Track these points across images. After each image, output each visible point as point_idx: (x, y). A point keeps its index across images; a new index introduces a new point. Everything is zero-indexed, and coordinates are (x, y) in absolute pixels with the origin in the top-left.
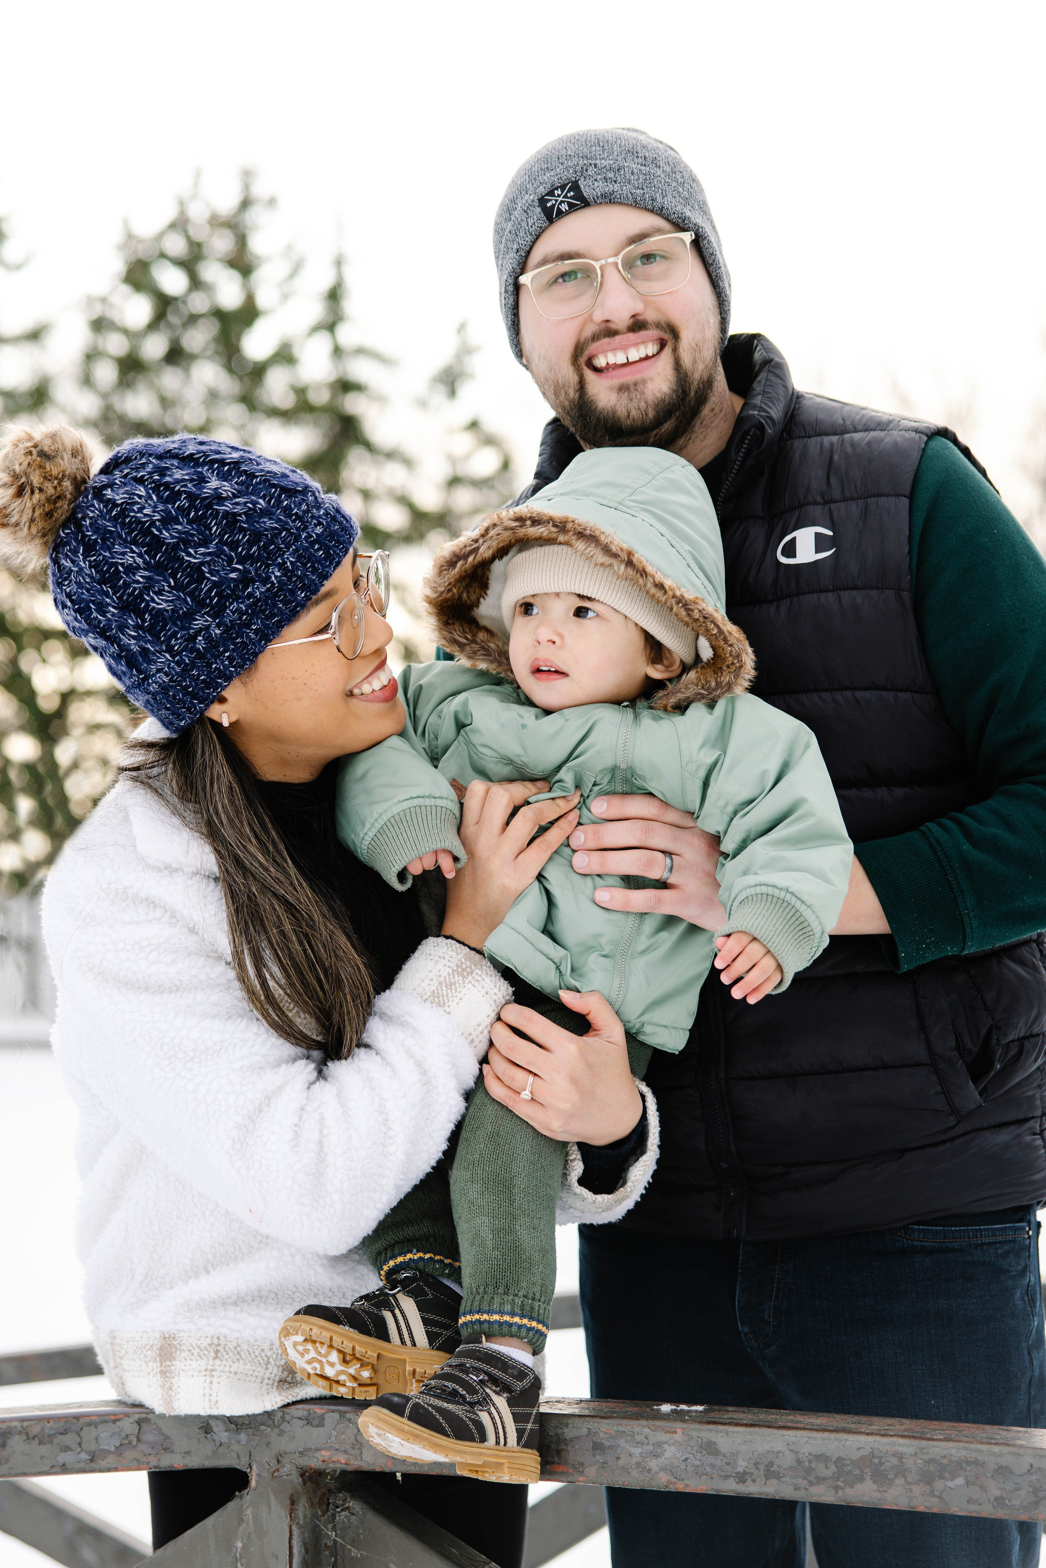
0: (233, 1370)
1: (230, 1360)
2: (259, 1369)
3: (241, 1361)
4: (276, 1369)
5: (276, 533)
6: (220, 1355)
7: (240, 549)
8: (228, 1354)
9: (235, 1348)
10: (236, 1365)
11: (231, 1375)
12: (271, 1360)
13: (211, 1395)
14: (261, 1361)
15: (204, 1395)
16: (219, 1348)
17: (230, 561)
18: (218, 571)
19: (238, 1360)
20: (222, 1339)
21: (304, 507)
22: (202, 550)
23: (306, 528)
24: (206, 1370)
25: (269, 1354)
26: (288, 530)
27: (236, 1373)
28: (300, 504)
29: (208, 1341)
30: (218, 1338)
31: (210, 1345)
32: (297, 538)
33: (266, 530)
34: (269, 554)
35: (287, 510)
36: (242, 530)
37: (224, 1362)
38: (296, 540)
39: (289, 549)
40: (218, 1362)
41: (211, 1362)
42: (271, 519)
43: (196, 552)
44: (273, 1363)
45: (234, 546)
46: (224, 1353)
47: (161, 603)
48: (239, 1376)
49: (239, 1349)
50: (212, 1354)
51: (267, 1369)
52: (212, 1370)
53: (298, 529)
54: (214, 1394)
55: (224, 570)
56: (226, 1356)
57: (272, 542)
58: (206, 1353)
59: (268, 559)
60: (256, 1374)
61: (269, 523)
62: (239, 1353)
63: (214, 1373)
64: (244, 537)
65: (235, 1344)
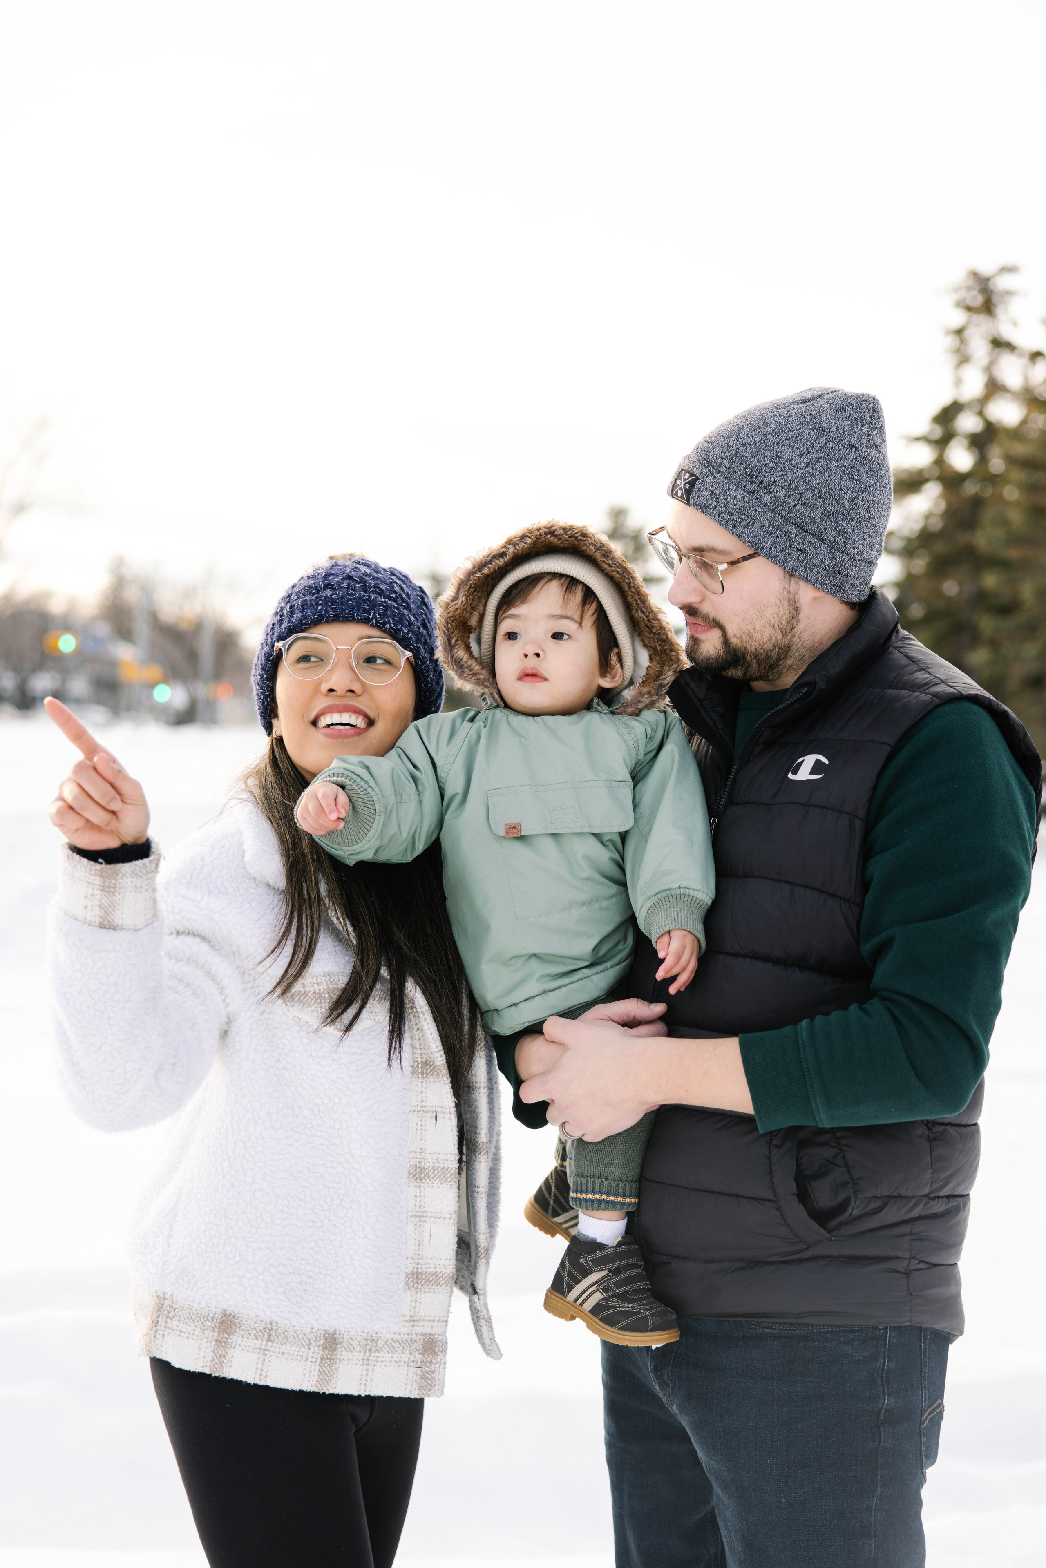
0: (281, 1351)
1: (279, 1343)
2: (303, 1349)
3: (288, 1344)
4: (316, 1348)
6: (272, 1338)
8: (278, 1338)
9: (284, 1333)
10: (284, 1346)
11: (280, 1355)
12: (312, 1342)
13: (262, 1370)
14: (304, 1343)
15: (257, 1369)
16: (272, 1332)
19: (285, 1343)
20: (274, 1324)
24: (260, 1349)
25: (310, 1337)
27: (283, 1353)
29: (263, 1325)
30: (271, 1323)
31: (265, 1329)
37: (275, 1345)
40: (270, 1344)
41: (264, 1343)
44: (314, 1343)
46: (275, 1337)
48: (286, 1356)
49: (286, 1333)
50: (266, 1337)
51: (309, 1349)
52: (265, 1350)
54: (265, 1370)
56: (277, 1340)
58: (261, 1334)
60: (301, 1353)
62: (286, 1338)
63: (267, 1353)
65: (283, 1330)
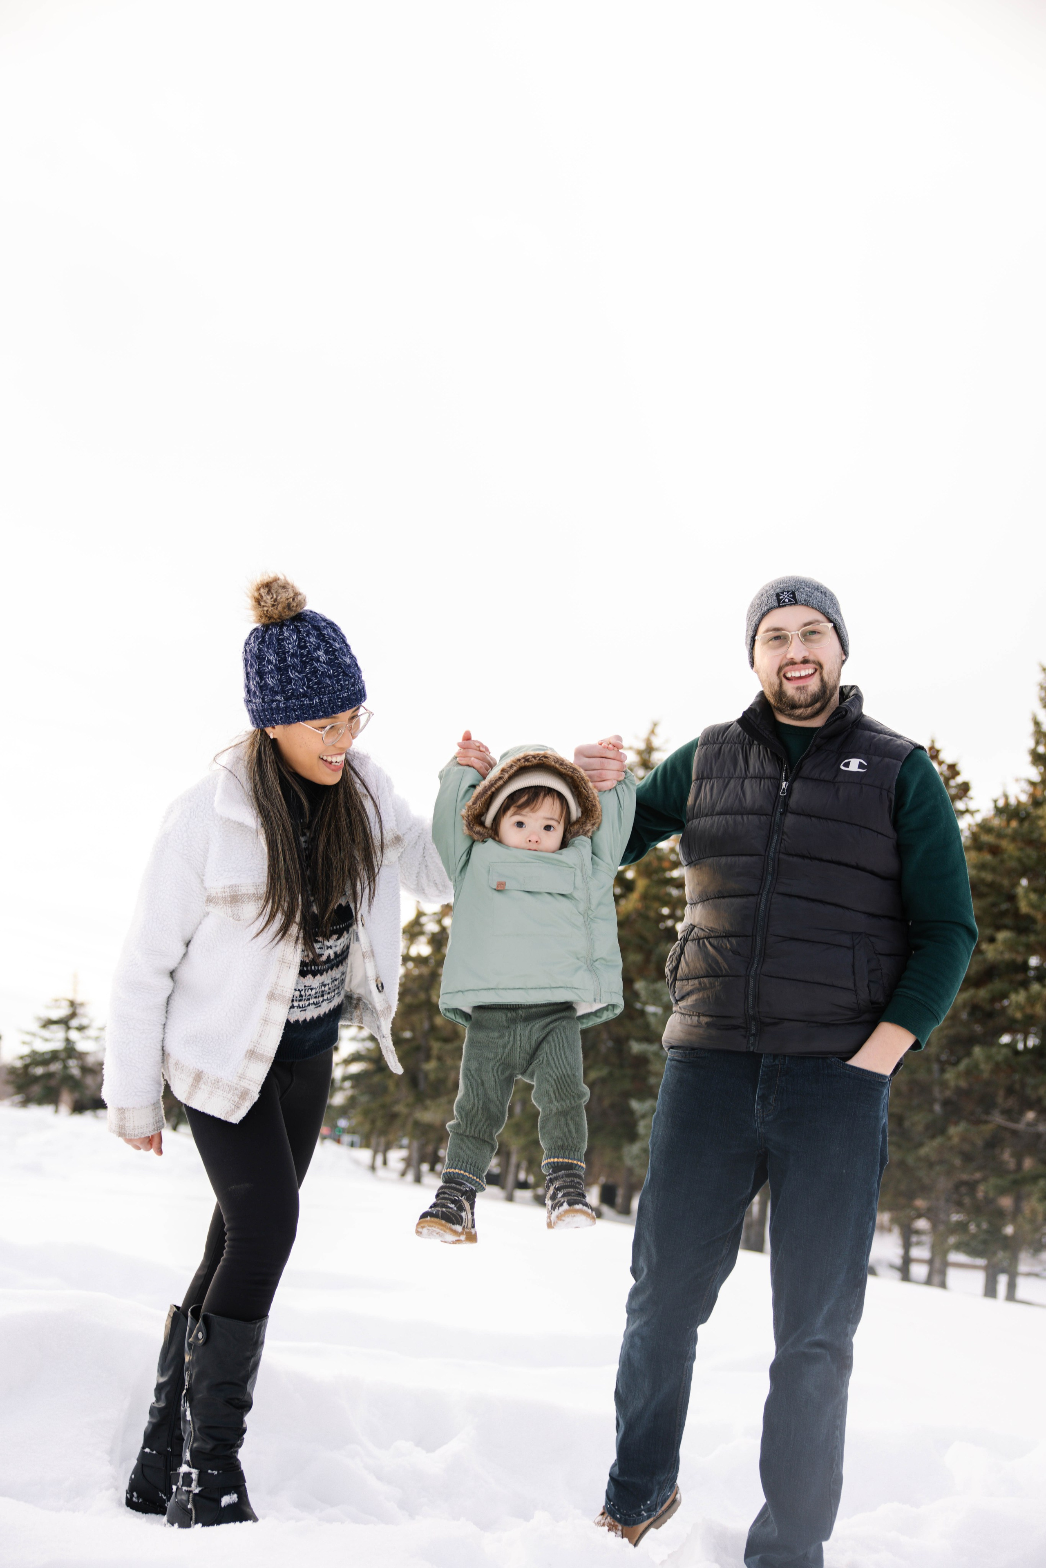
5: (328, 686)
7: (311, 683)
17: (304, 685)
18: (297, 685)
21: (347, 683)
22: (297, 674)
23: (341, 691)
26: (333, 688)
28: (346, 681)
32: (335, 693)
33: (325, 683)
34: (320, 691)
35: (338, 681)
36: (316, 677)
38: (334, 693)
39: (328, 694)
42: (330, 680)
43: (294, 673)
45: (309, 680)
47: (270, 682)
53: (338, 689)
55: (299, 686)
57: (324, 688)
59: (318, 693)
61: (328, 681)
64: (315, 679)
